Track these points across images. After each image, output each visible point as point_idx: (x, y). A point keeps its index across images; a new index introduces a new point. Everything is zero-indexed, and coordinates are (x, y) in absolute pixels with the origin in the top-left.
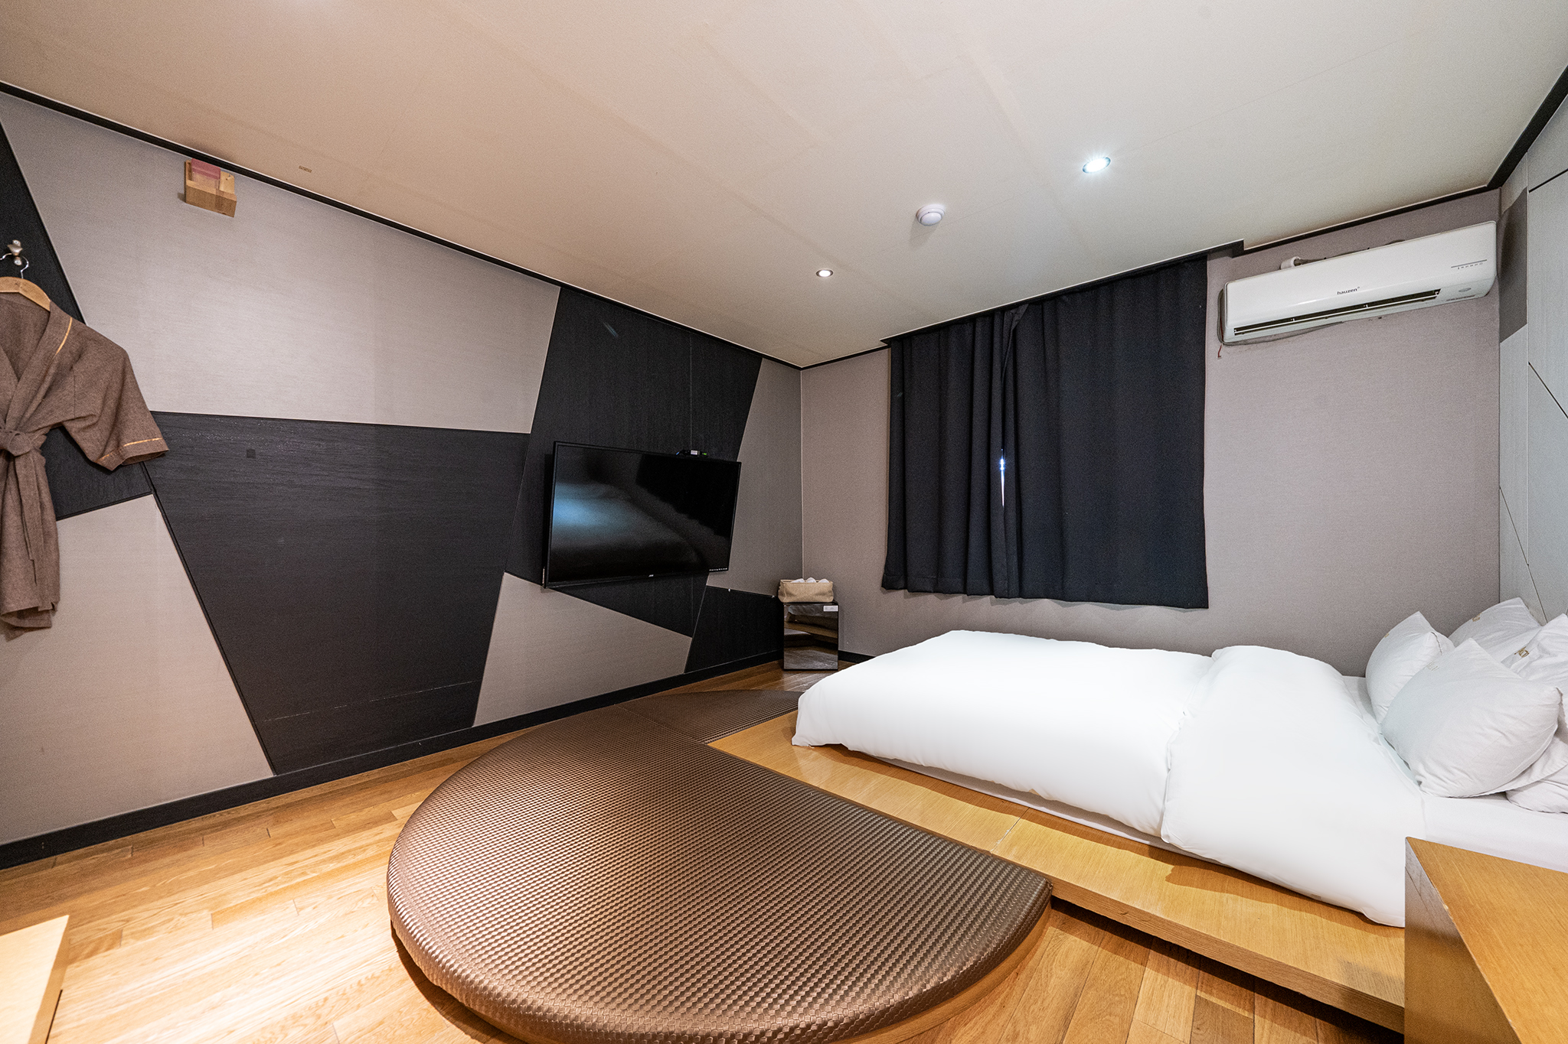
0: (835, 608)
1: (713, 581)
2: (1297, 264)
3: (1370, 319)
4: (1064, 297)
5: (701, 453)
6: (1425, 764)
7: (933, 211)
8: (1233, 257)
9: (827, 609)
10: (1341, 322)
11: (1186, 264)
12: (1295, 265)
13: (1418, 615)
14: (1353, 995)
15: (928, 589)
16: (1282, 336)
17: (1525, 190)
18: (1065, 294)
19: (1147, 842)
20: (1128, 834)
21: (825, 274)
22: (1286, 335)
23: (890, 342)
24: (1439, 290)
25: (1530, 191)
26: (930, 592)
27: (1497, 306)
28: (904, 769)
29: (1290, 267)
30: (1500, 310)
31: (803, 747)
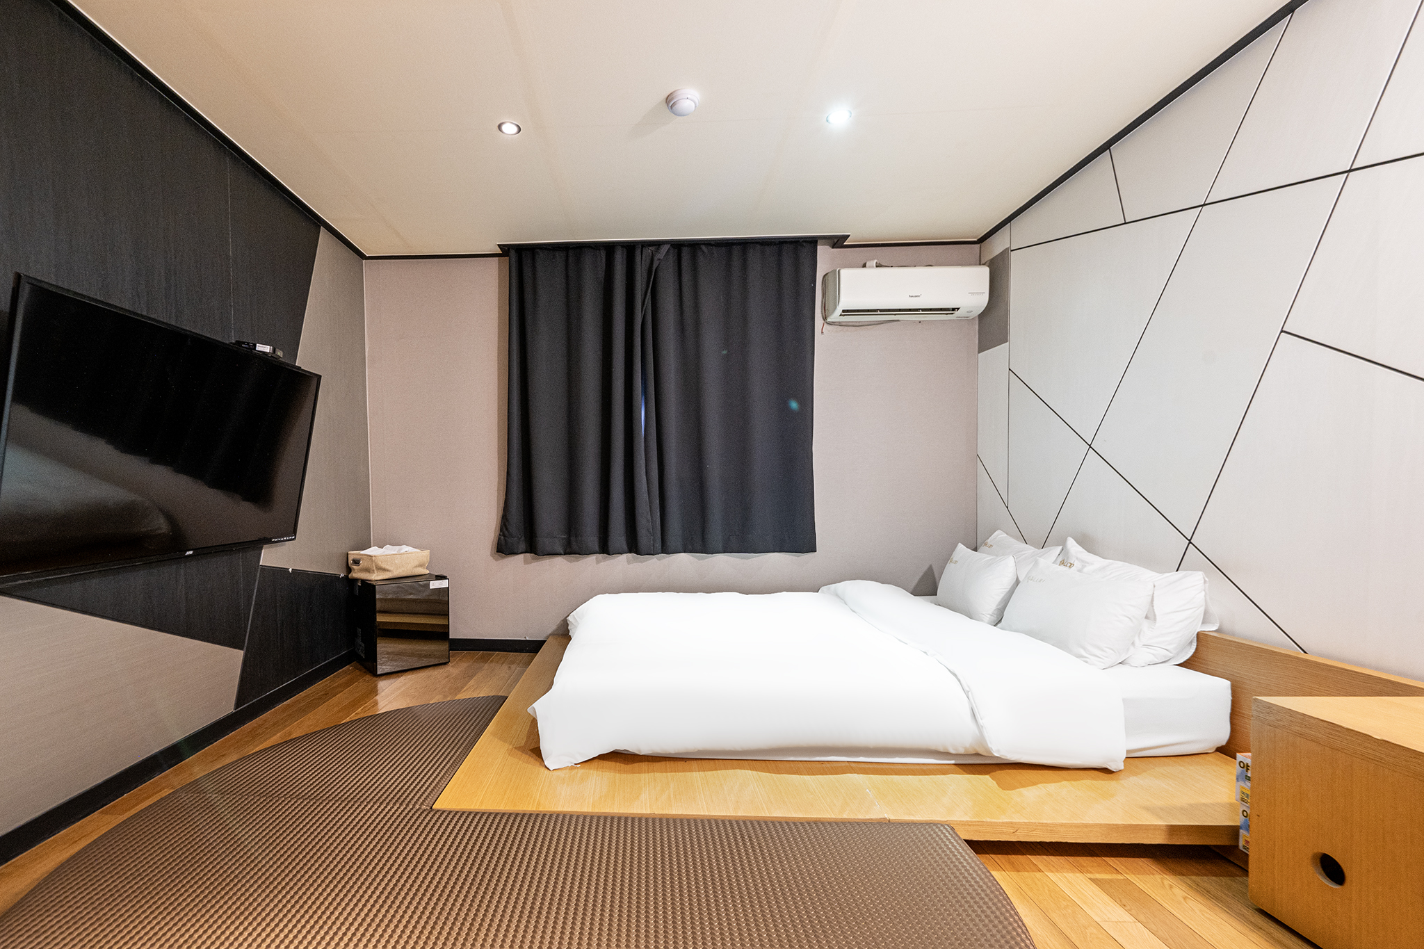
0: (443, 584)
1: (270, 557)
2: (878, 266)
3: (914, 322)
4: (703, 247)
5: (274, 350)
6: (1085, 649)
7: (690, 99)
8: (833, 248)
9: (435, 585)
10: (898, 321)
11: (804, 244)
12: (877, 266)
13: (960, 544)
14: (1173, 830)
15: (558, 551)
16: (864, 324)
17: (1007, 249)
18: (704, 244)
19: (953, 762)
20: (939, 759)
21: (509, 129)
22: (869, 323)
23: (506, 251)
24: (958, 309)
25: (1012, 251)
26: (561, 554)
27: (977, 327)
28: (701, 759)
29: (873, 267)
30: (979, 330)
31: (565, 768)
